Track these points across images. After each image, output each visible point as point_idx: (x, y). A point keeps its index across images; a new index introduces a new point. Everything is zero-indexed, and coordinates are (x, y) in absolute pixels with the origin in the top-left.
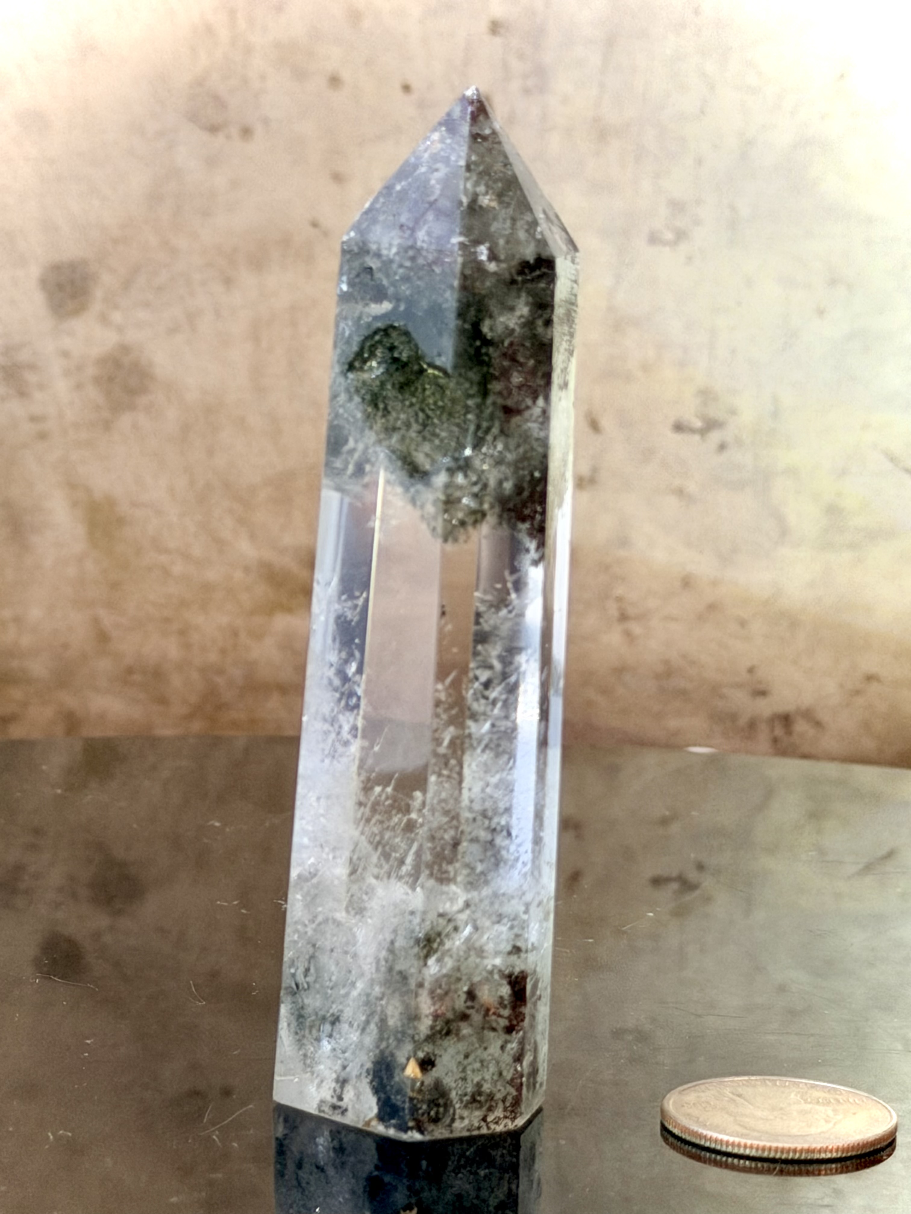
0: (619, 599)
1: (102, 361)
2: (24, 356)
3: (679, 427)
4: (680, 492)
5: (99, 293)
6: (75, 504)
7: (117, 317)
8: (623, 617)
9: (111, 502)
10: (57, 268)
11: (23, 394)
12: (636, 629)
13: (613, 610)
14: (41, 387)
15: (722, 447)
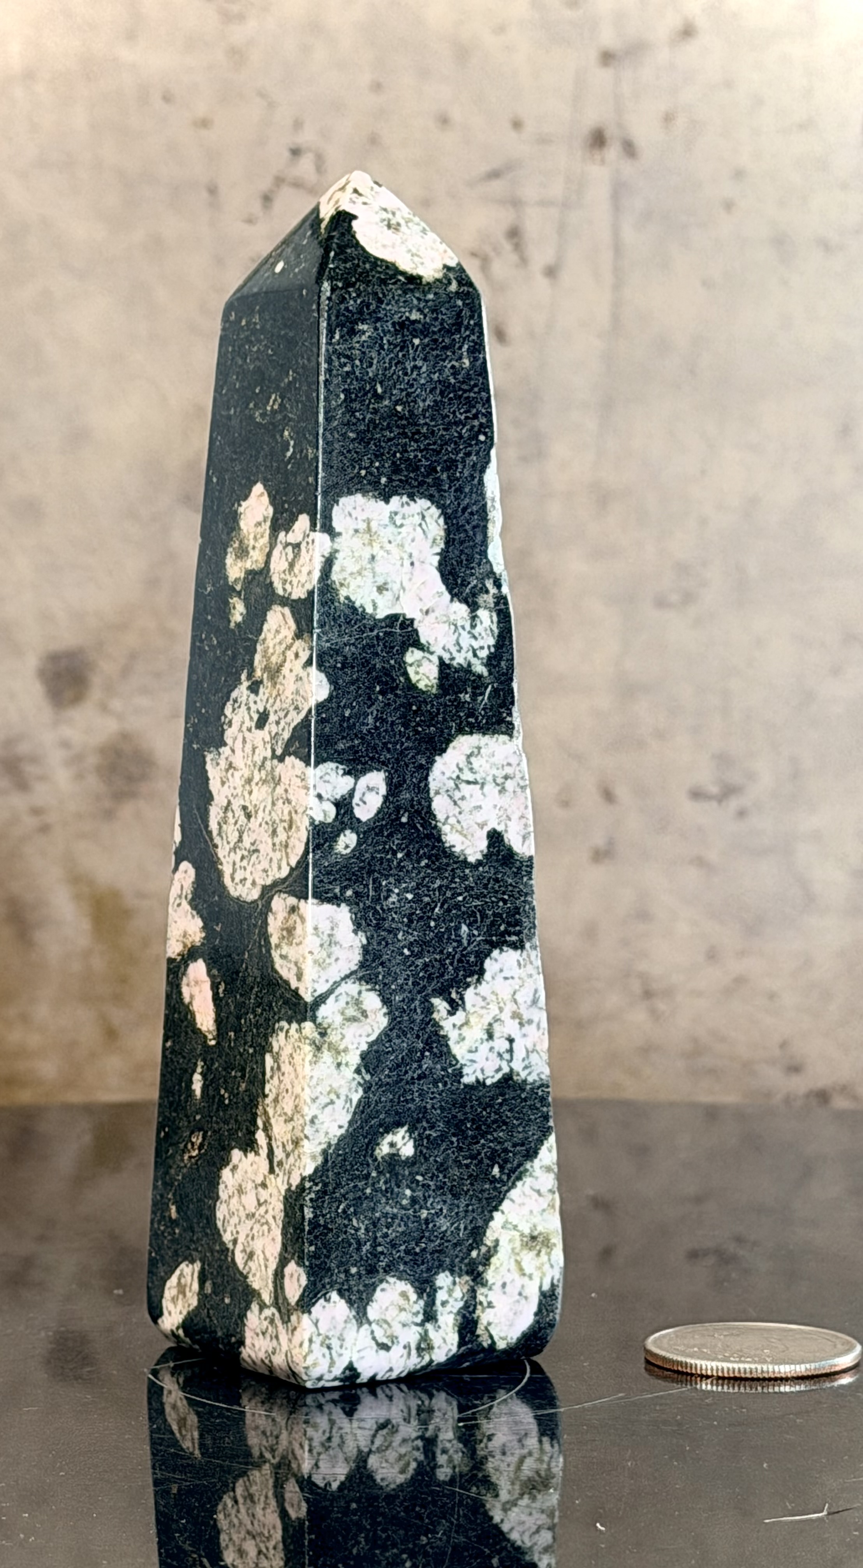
0: (644, 977)
1: (103, 751)
2: (23, 748)
3: (697, 794)
4: (700, 862)
5: (96, 681)
6: (77, 897)
7: (116, 704)
8: (648, 994)
9: (116, 894)
10: (54, 658)
11: (22, 785)
12: (661, 1006)
13: (636, 986)
14: (43, 778)
15: (742, 814)
